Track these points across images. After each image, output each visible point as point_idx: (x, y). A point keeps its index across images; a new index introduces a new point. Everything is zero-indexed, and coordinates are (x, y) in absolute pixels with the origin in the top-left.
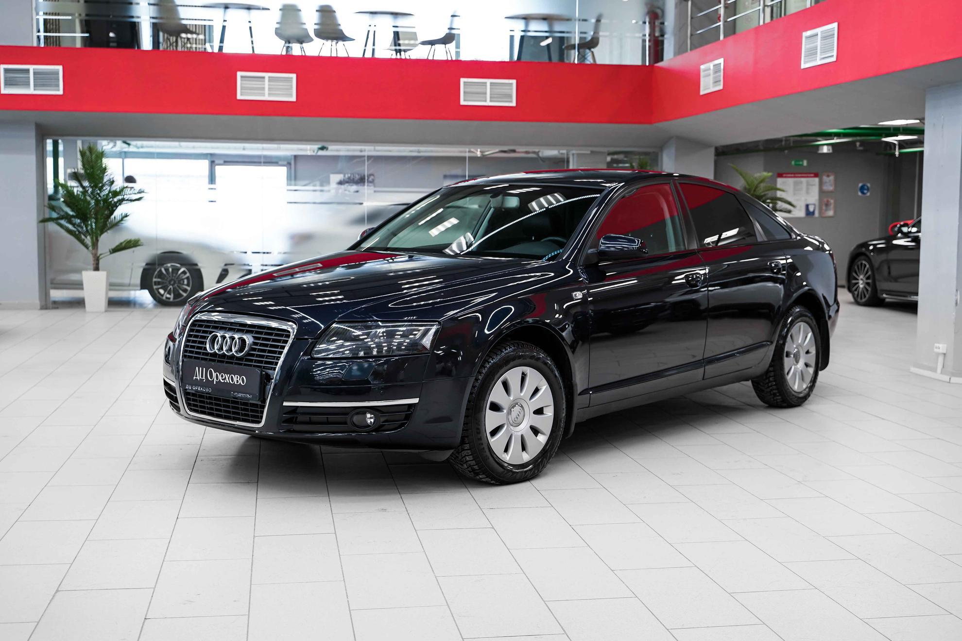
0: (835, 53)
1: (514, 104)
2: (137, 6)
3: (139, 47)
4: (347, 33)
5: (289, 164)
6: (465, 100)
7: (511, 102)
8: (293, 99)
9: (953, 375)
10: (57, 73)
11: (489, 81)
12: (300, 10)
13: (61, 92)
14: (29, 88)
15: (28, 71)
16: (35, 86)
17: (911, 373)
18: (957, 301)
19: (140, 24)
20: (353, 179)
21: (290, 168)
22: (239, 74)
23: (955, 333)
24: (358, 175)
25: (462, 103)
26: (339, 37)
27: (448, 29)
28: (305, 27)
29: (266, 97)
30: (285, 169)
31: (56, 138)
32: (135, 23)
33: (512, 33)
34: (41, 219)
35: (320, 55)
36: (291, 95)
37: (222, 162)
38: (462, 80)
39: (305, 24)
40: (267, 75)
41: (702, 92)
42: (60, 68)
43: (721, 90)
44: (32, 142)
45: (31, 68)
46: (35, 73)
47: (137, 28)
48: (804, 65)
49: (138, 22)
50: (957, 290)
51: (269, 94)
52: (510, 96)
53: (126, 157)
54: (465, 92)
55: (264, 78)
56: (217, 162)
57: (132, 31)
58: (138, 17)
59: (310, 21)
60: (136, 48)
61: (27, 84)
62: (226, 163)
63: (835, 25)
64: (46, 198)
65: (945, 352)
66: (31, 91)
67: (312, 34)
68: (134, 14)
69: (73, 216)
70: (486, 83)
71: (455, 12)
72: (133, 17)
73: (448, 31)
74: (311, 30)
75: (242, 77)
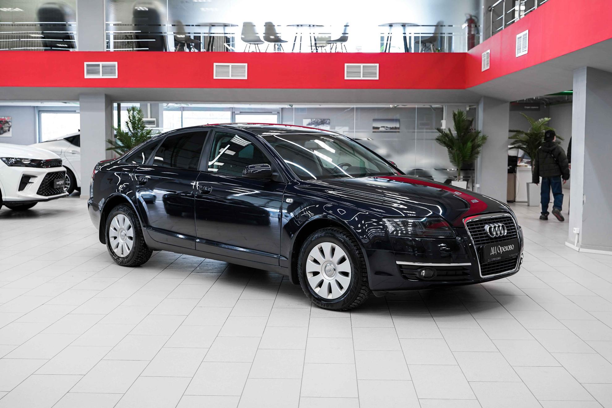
0: (527, 49)
1: (377, 78)
2: (164, 26)
3: (166, 50)
4: (282, 39)
5: (278, 113)
6: (347, 77)
7: (376, 77)
8: (246, 78)
9: (582, 247)
10: (115, 66)
11: (362, 65)
12: (255, 26)
13: (116, 77)
14: (100, 75)
15: (99, 65)
16: (103, 73)
17: (565, 245)
18: (583, 201)
19: (166, 37)
20: (317, 122)
21: (279, 116)
22: (215, 64)
23: (583, 221)
24: (320, 120)
25: (346, 78)
26: (277, 40)
27: (342, 34)
28: (257, 35)
29: (230, 78)
30: (276, 116)
31: (119, 102)
32: (163, 36)
33: (382, 35)
34: (107, 148)
35: (268, 51)
36: (244, 76)
37: (239, 112)
38: (346, 65)
39: (258, 34)
40: (230, 64)
41: (483, 70)
42: (116, 63)
43: (489, 69)
44: (103, 105)
45: (101, 63)
46: (103, 67)
47: (164, 38)
48: (517, 56)
49: (165, 36)
50: (583, 195)
51: (232, 75)
52: (376, 74)
53: (184, 110)
54: (347, 72)
55: (229, 66)
56: (236, 112)
57: (162, 41)
58: (165, 33)
59: (261, 32)
60: (164, 51)
61: (97, 73)
62: (241, 113)
63: (527, 31)
64: (113, 136)
65: (578, 233)
66: (100, 76)
67: (262, 39)
68: (163, 31)
69: (123, 147)
70: (360, 66)
71: (347, 23)
72: (161, 33)
73: (342, 35)
74: (261, 36)
75: (216, 66)
